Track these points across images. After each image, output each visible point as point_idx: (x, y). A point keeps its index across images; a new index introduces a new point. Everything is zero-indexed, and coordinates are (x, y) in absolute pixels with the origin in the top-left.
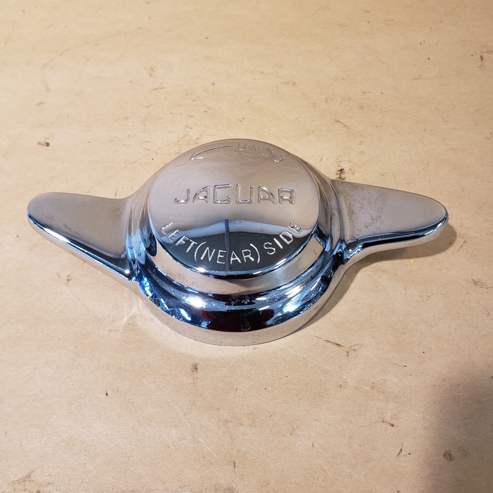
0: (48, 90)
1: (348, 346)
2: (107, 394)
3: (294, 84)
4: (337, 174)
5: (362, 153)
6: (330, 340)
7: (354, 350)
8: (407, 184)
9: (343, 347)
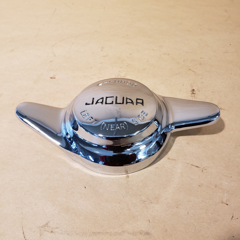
0: (55, 56)
1: (202, 167)
2: (85, 187)
3: (168, 54)
4: (191, 91)
5: (202, 82)
6: (193, 164)
7: (205, 169)
8: (225, 96)
9: (200, 168)
